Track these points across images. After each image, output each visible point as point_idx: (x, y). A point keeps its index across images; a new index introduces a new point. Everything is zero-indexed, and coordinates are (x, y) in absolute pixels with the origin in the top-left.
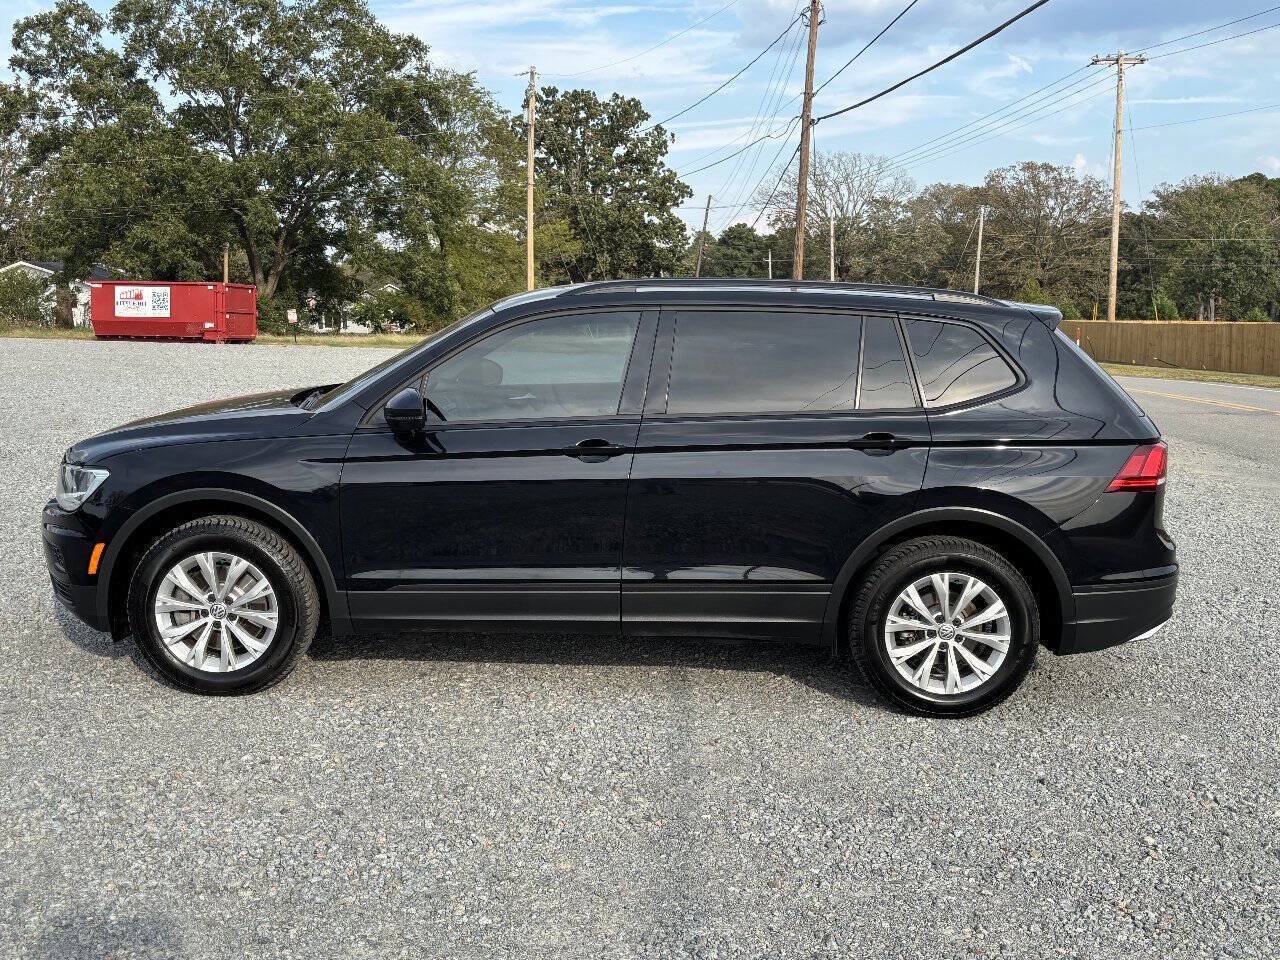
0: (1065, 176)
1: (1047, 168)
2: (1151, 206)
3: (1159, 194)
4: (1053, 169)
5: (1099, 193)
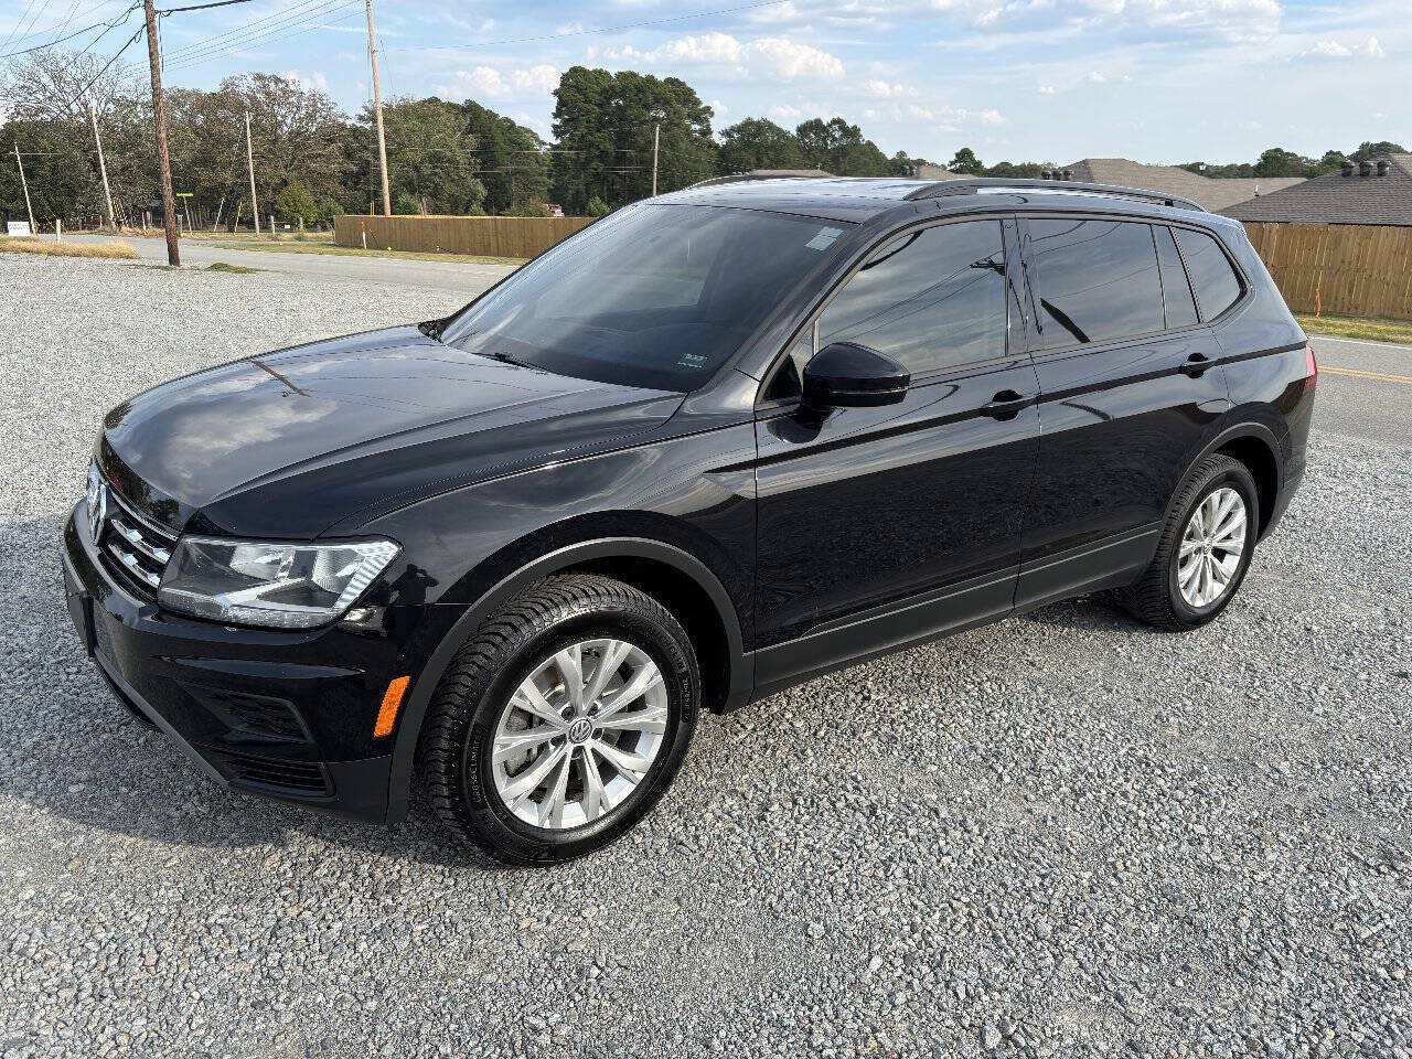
0: (292, 87)
1: (277, 80)
2: (361, 118)
3: (366, 109)
4: (282, 81)
5: (323, 104)
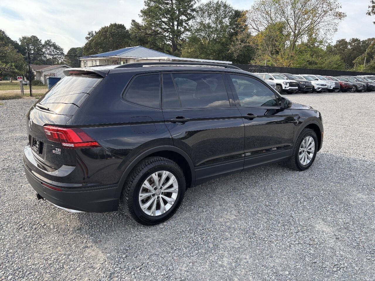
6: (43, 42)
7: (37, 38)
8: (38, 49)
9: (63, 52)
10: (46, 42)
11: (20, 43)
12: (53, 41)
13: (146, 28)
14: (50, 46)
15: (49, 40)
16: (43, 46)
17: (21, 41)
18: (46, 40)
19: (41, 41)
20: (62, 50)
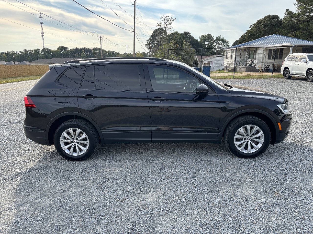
6: (215, 39)
7: (211, 35)
8: (211, 43)
9: (229, 45)
10: (217, 38)
11: (199, 40)
12: (222, 37)
13: (299, 15)
14: (220, 40)
15: (219, 36)
16: (215, 41)
17: (200, 38)
18: (217, 36)
19: (214, 38)
20: (228, 43)
